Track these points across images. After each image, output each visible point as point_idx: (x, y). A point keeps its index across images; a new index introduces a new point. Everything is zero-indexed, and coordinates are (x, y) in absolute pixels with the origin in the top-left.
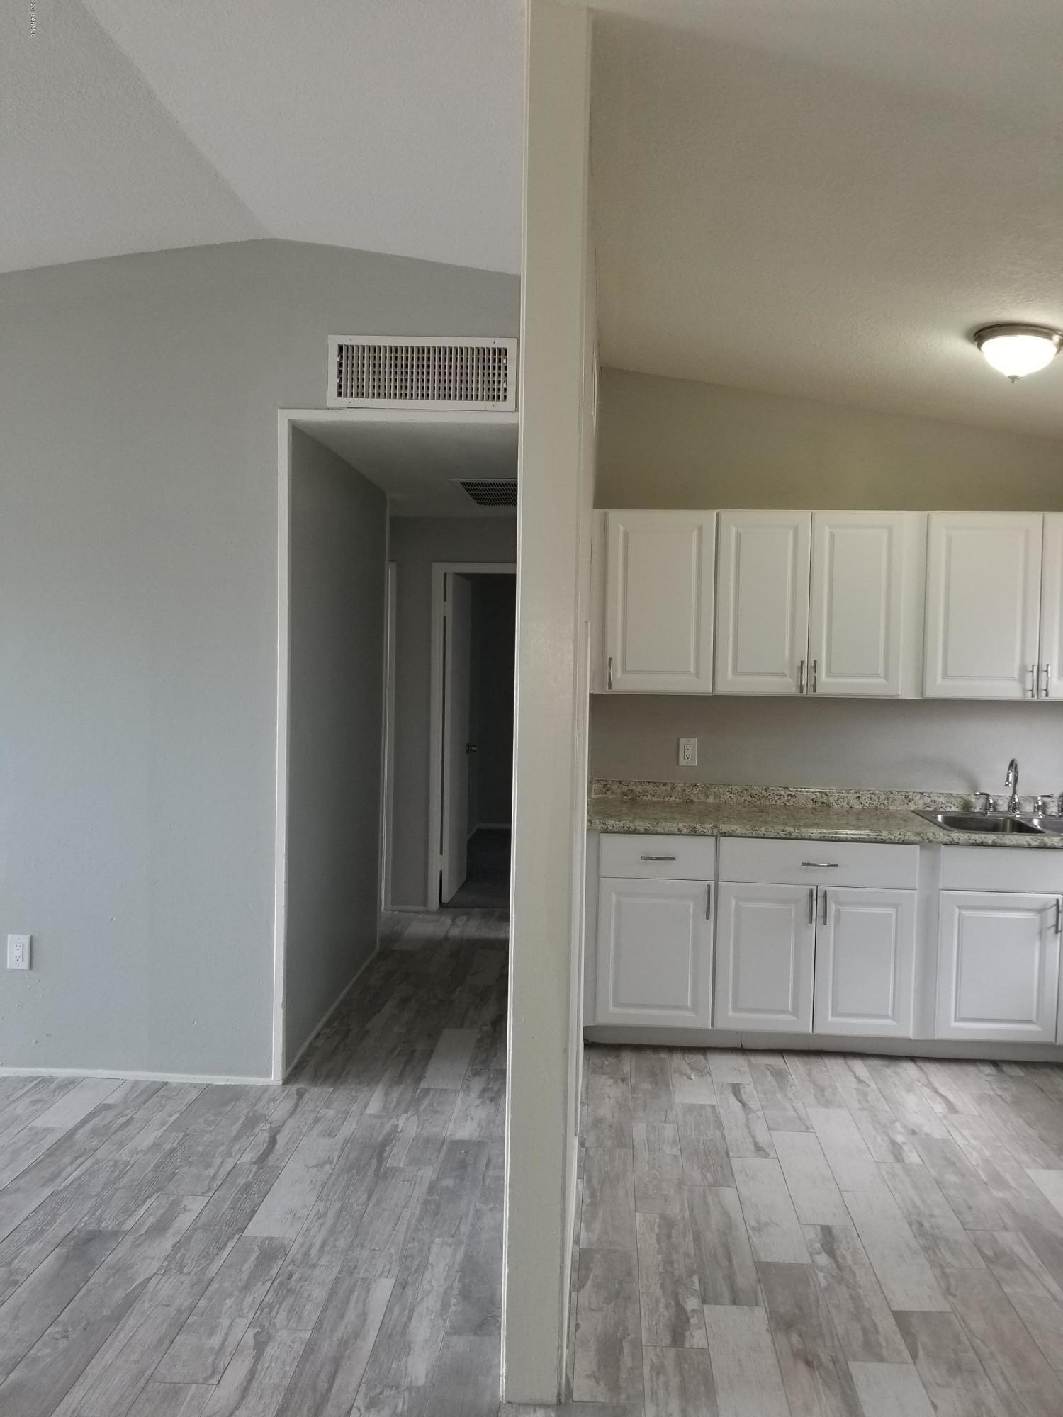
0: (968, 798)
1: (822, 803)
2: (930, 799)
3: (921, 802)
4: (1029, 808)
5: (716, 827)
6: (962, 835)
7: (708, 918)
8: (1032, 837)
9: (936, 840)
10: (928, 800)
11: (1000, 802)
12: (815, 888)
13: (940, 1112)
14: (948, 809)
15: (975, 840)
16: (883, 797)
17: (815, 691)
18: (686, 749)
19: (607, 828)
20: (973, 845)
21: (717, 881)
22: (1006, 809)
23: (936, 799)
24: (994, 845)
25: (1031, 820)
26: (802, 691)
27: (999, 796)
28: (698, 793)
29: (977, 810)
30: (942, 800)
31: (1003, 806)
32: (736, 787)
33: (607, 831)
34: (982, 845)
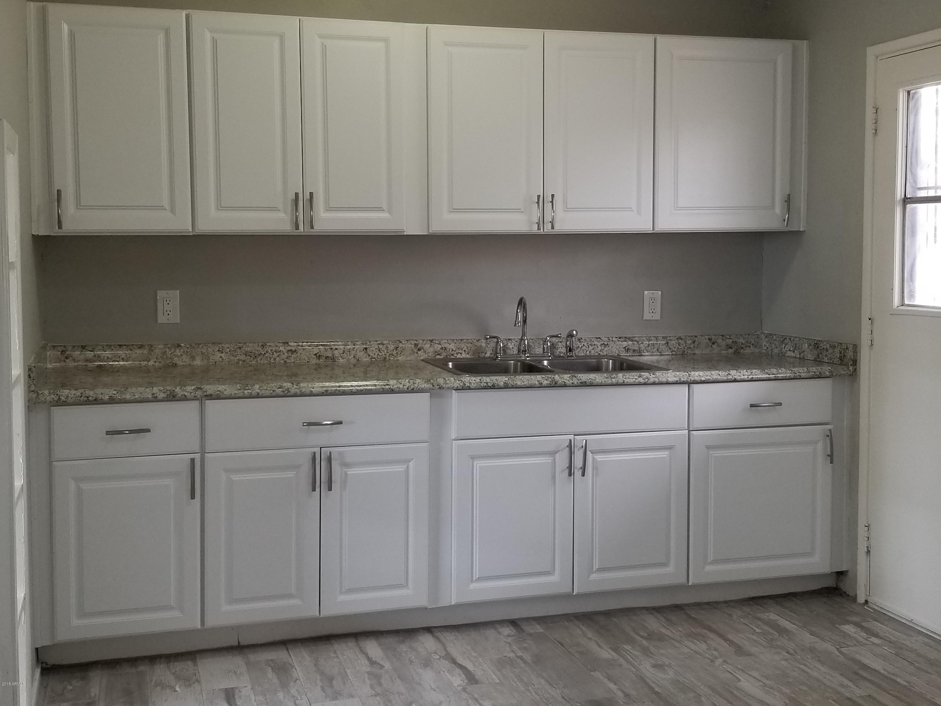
0: (478, 344)
1: (327, 358)
2: (440, 346)
3: (432, 349)
4: (539, 350)
5: (201, 389)
6: (473, 378)
7: (193, 497)
8: (544, 376)
9: (447, 386)
10: (438, 347)
11: (510, 345)
12: (317, 450)
13: (459, 685)
14: (459, 356)
15: (487, 383)
16: (391, 347)
17: (312, 227)
18: (166, 303)
19: (59, 399)
20: (485, 388)
21: (203, 452)
22: (516, 352)
23: (446, 345)
24: (506, 387)
25: (541, 362)
26: (297, 228)
27: (509, 339)
28: (181, 355)
29: (488, 355)
30: (452, 346)
31: (513, 349)
32: (227, 346)
33: (60, 403)
34: (493, 387)
